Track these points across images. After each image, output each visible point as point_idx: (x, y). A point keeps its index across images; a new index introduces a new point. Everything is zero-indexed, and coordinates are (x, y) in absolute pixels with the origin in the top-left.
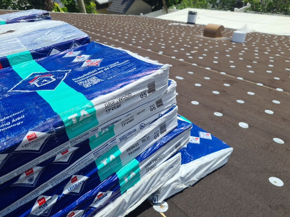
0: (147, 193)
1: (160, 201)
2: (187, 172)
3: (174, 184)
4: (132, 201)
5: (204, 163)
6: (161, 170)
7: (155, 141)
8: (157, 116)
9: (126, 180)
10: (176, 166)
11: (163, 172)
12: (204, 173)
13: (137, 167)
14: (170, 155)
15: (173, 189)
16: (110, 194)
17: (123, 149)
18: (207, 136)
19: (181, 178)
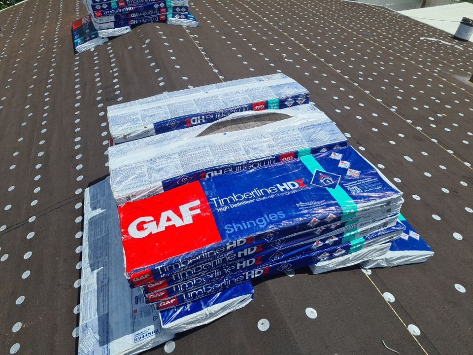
0: (362, 259)
1: (367, 268)
2: (391, 257)
3: (380, 261)
4: (353, 260)
5: (406, 255)
6: (375, 249)
7: (377, 231)
8: (384, 217)
9: (354, 247)
10: (385, 250)
11: (376, 251)
12: (403, 262)
13: (363, 242)
14: (384, 242)
15: (378, 264)
16: (344, 251)
17: (359, 230)
18: (416, 236)
19: (386, 259)
